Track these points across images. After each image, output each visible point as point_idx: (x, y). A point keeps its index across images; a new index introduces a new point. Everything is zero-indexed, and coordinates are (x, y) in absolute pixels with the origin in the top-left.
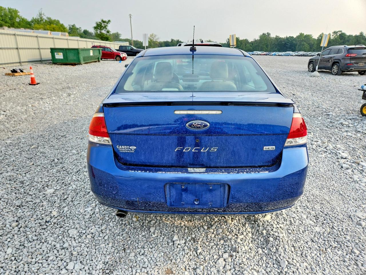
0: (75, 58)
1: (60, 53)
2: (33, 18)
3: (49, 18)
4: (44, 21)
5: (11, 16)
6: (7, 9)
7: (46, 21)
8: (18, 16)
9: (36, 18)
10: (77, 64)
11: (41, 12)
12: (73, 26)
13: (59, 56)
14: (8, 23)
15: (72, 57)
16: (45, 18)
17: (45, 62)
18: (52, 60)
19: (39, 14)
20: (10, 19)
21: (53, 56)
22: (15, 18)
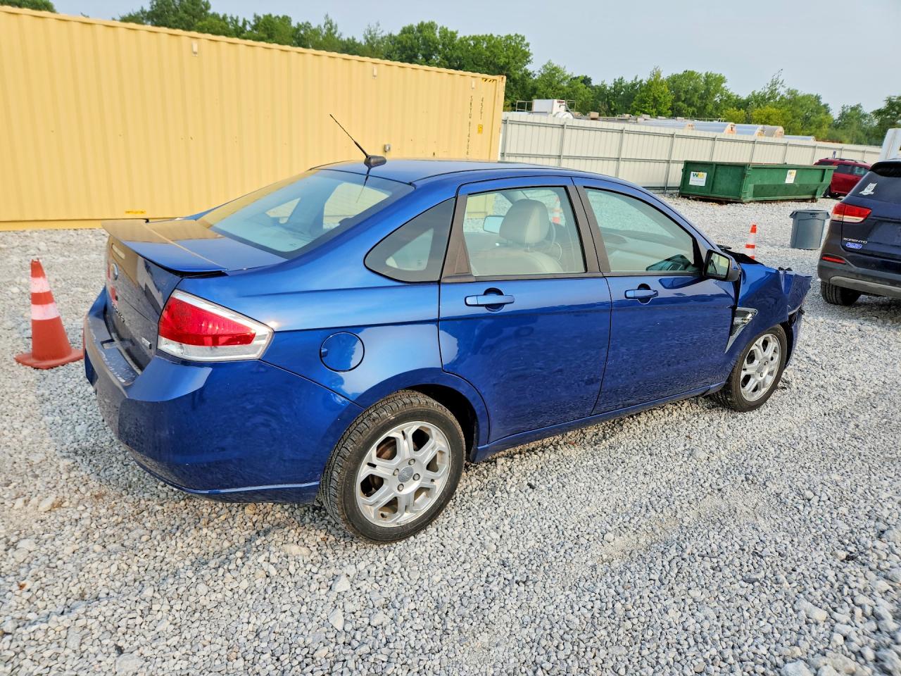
0: (732, 187)
1: (701, 173)
2: (753, 93)
3: (792, 92)
4: (778, 99)
5: (707, 90)
6: (704, 75)
7: (782, 98)
8: (722, 91)
9: (759, 93)
10: (732, 202)
11: (777, 79)
12: (852, 109)
13: (698, 180)
14: (695, 106)
15: (724, 184)
16: (782, 91)
17: (671, 191)
18: (679, 188)
19: (770, 83)
20: (701, 97)
21: (685, 178)
22: (713, 95)
